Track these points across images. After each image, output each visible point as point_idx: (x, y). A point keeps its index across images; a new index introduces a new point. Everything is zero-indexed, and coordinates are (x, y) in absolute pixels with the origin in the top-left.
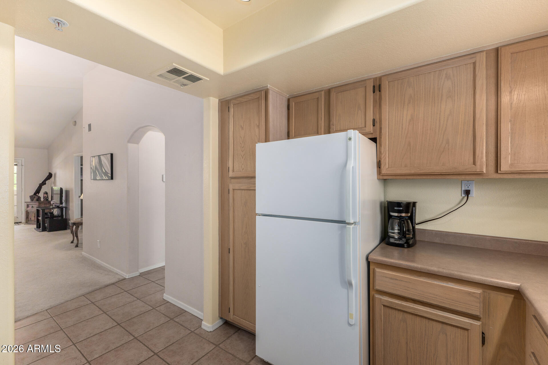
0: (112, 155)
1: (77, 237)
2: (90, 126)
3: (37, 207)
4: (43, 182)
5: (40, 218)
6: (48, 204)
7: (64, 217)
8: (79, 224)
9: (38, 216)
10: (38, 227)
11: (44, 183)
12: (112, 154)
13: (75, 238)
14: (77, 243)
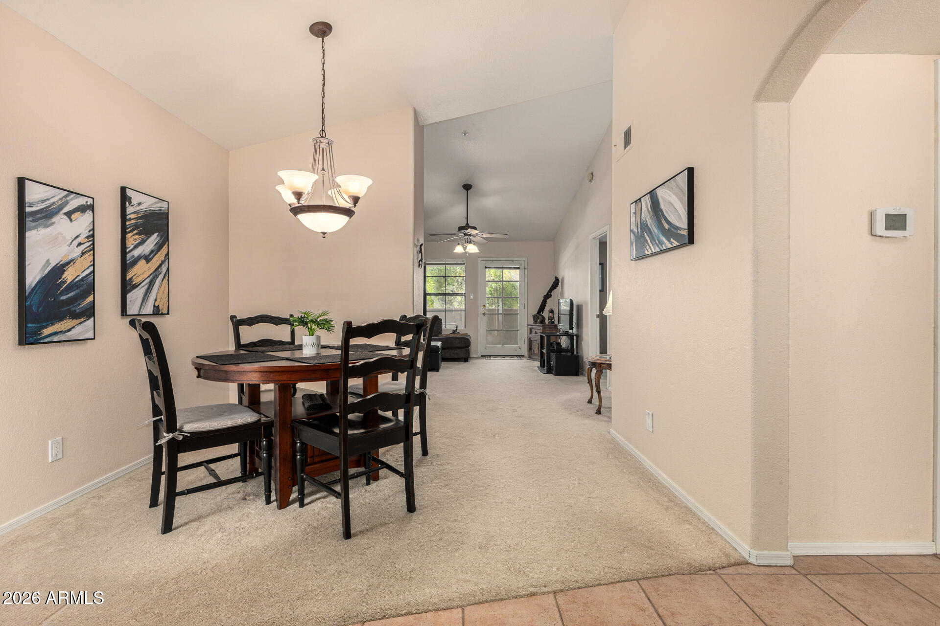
0: (691, 171)
1: (599, 392)
2: (627, 134)
3: (540, 333)
4: (548, 294)
5: (545, 351)
6: (554, 329)
7: (575, 353)
8: (602, 367)
9: (542, 348)
10: (542, 365)
11: (548, 296)
12: (692, 169)
13: (595, 394)
14: (599, 405)
